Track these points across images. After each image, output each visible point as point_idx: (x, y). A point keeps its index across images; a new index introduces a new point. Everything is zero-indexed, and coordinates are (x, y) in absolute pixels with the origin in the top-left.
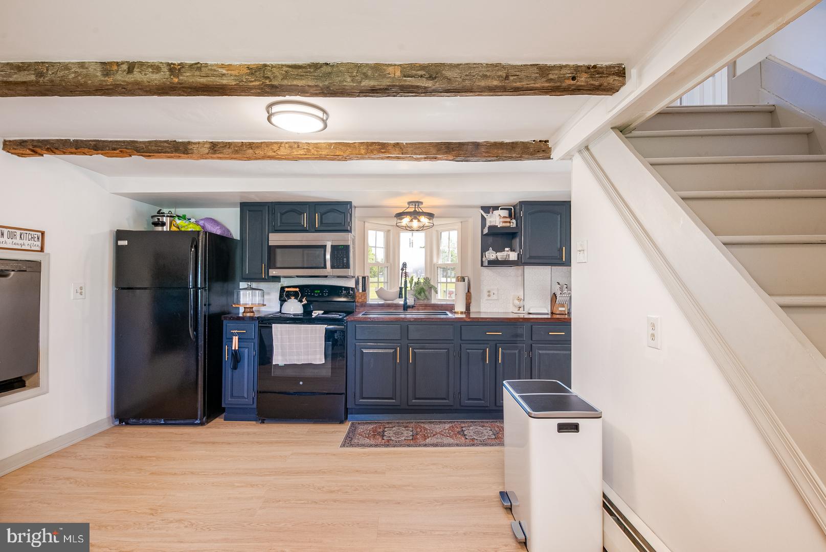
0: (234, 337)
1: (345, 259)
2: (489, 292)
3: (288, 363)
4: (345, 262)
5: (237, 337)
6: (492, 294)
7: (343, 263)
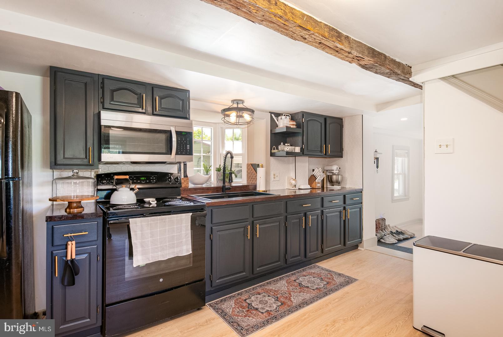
0: (70, 243)
1: (188, 146)
2: (274, 175)
3: (151, 262)
4: (188, 148)
5: (74, 242)
6: (276, 176)
7: (186, 149)
